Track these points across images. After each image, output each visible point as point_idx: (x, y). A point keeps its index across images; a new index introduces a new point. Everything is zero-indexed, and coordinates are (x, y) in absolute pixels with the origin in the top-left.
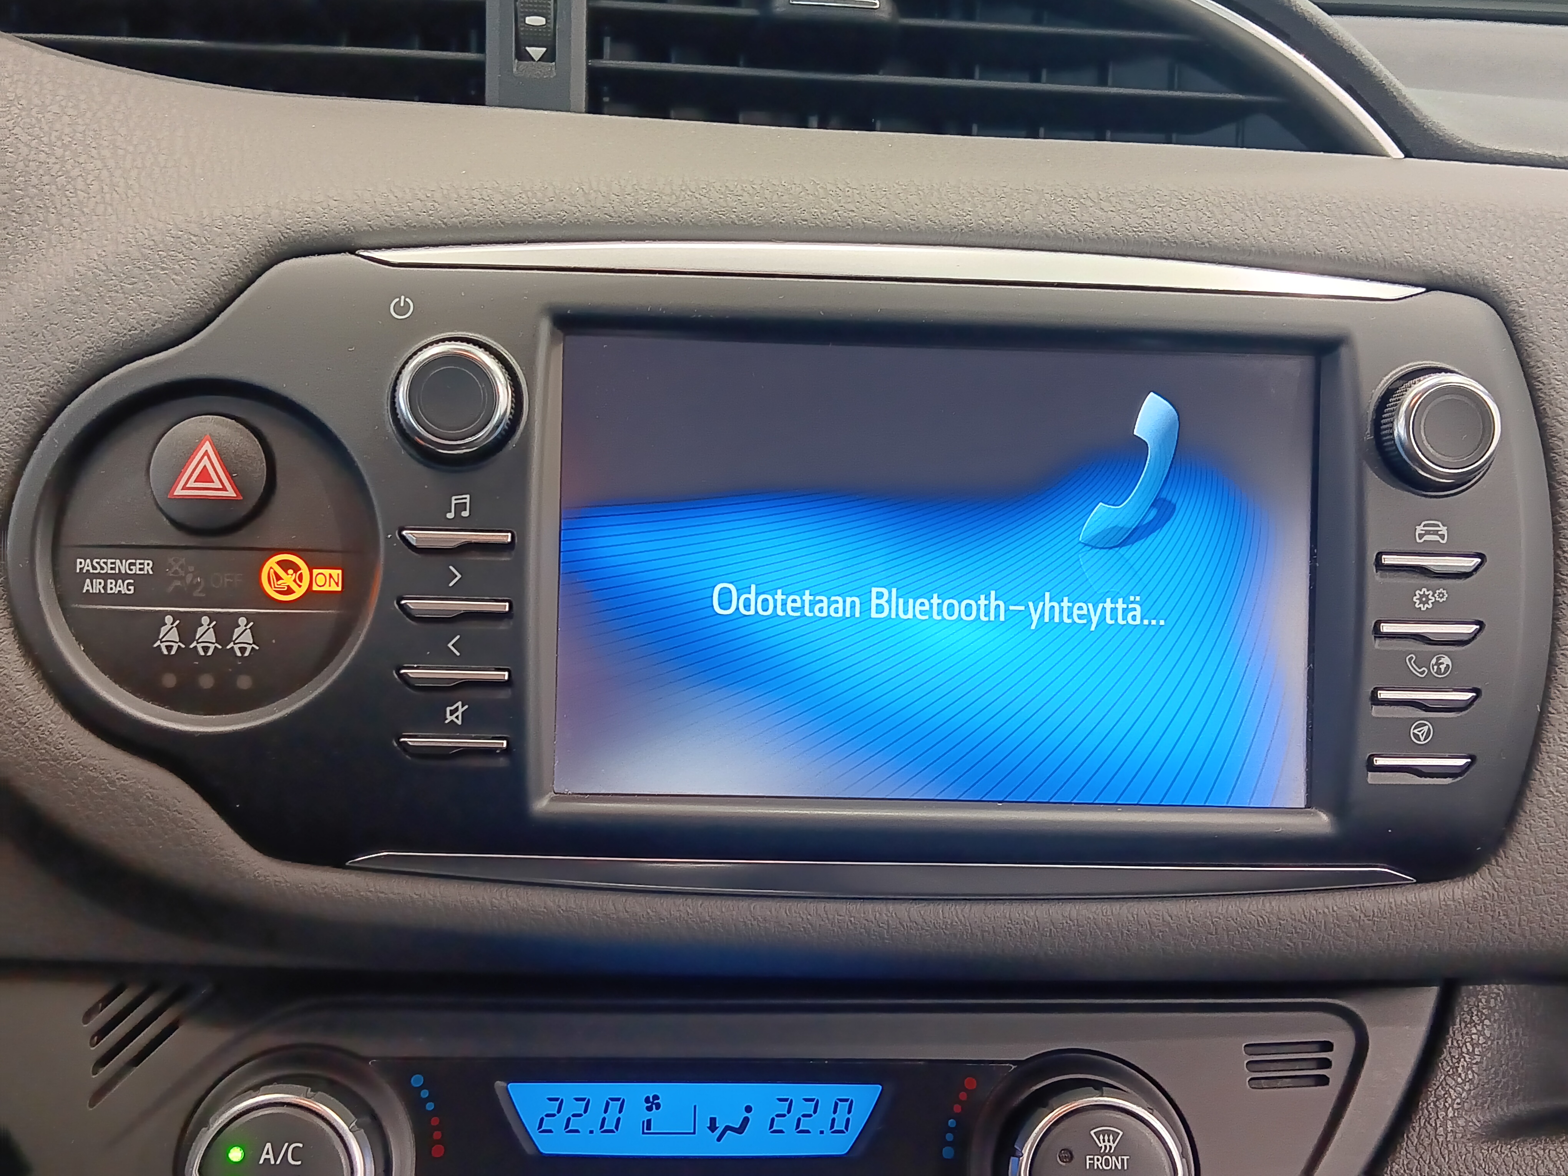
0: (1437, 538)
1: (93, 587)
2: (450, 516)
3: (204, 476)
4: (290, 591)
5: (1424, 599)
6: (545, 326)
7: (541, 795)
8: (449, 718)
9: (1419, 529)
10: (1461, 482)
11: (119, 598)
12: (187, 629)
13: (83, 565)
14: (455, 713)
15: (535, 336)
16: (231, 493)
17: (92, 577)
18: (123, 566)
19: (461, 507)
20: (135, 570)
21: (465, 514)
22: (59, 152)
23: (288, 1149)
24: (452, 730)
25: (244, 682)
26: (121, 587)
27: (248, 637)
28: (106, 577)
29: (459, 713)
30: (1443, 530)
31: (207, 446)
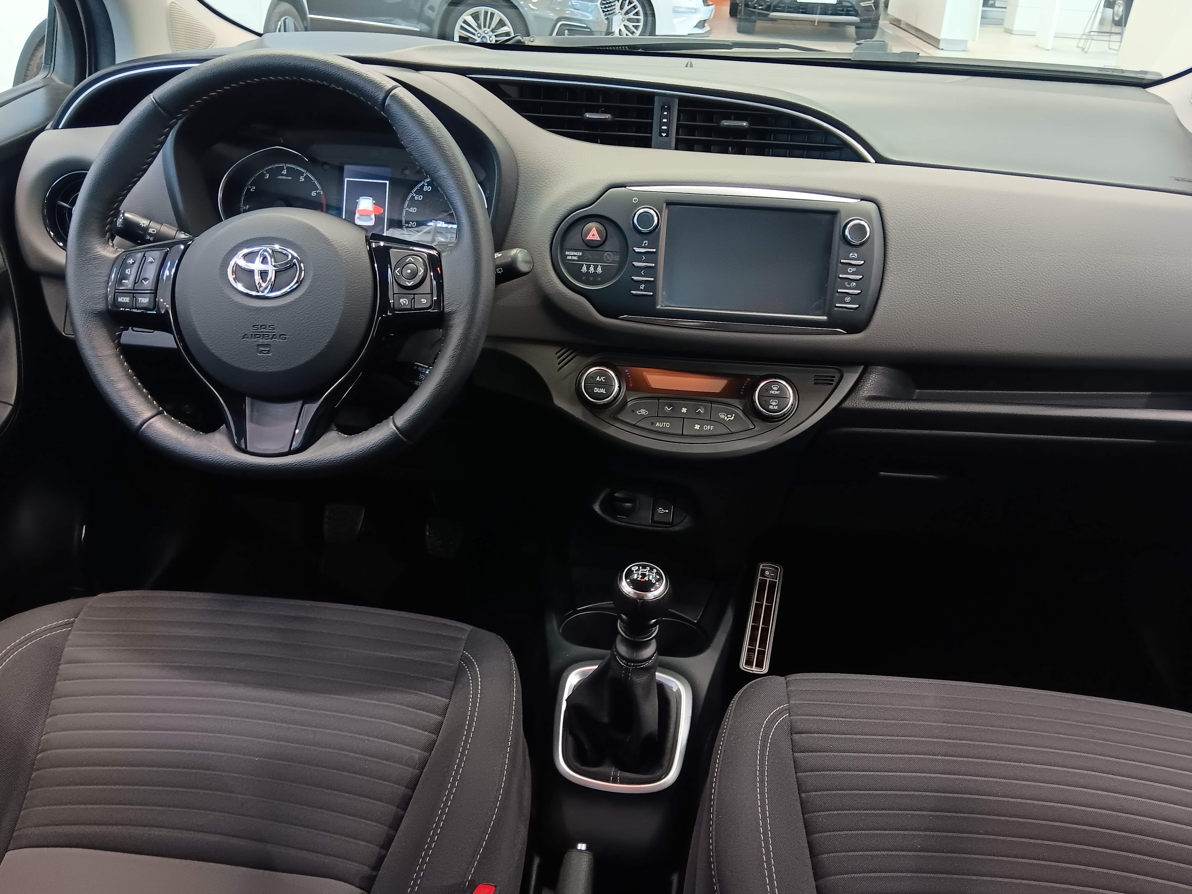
0: (854, 257)
1: (570, 258)
2: (643, 245)
3: (593, 235)
4: (609, 260)
5: (850, 270)
6: (665, 205)
7: (658, 305)
8: (641, 288)
9: (851, 255)
10: (862, 244)
11: (574, 260)
12: (588, 267)
13: (567, 253)
14: (642, 287)
15: (663, 207)
16: (599, 239)
17: (569, 255)
18: (575, 253)
19: (646, 243)
20: (578, 255)
21: (646, 245)
22: (561, 161)
23: (602, 378)
24: (641, 290)
25: (599, 279)
26: (576, 258)
27: (600, 269)
28: (572, 256)
29: (643, 287)
30: (856, 255)
31: (594, 229)
